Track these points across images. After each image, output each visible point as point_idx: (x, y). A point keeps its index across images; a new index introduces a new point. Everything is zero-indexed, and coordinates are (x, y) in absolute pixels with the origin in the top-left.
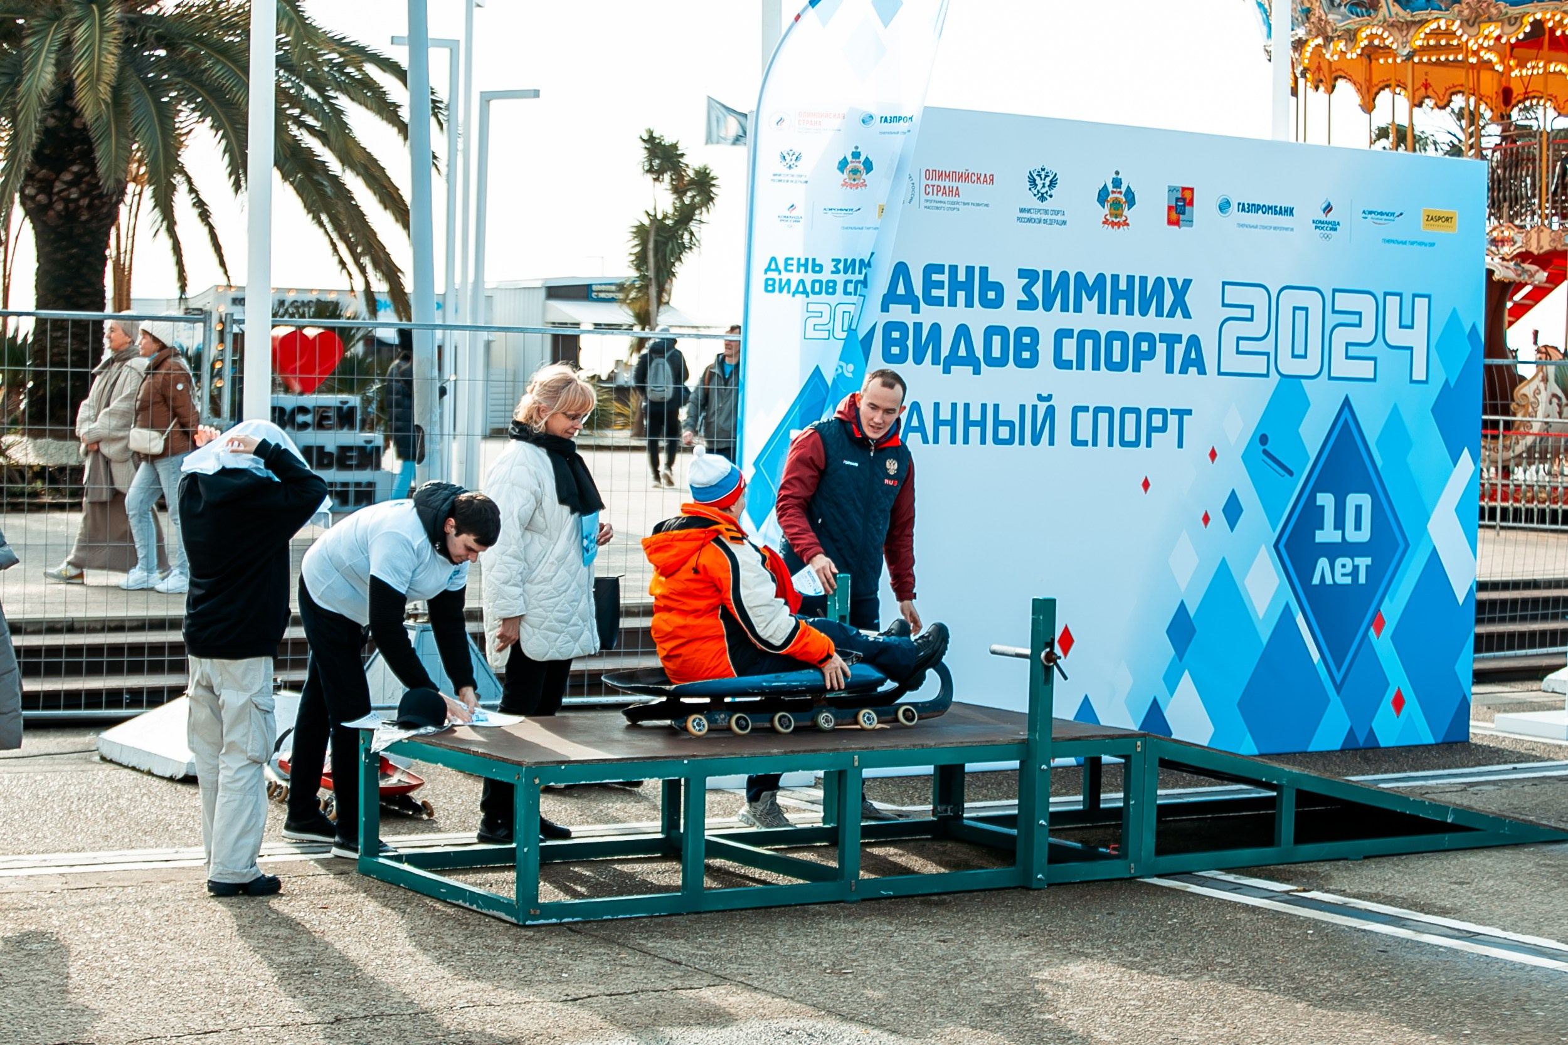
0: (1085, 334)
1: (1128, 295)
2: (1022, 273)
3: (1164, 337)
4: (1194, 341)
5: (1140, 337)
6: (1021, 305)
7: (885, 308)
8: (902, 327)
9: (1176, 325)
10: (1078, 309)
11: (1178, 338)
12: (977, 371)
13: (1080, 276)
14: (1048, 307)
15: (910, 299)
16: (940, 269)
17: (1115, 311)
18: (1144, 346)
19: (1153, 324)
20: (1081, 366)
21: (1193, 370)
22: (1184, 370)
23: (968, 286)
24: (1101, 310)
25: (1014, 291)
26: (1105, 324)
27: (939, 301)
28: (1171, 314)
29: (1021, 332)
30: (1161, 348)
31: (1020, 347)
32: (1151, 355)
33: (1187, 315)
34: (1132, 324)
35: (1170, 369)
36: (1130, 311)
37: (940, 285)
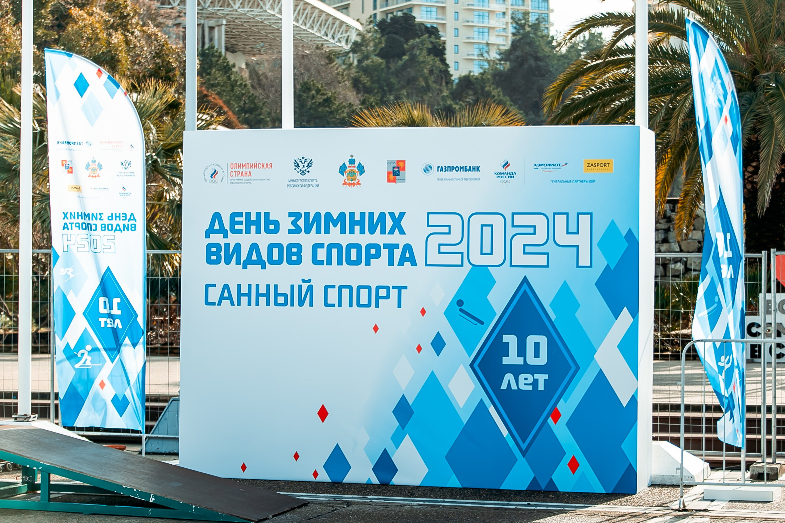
0: (331, 246)
1: (361, 223)
2: (291, 214)
3: (385, 246)
4: (408, 247)
5: (369, 246)
6: (291, 232)
7: (207, 236)
8: (218, 246)
9: (396, 238)
10: (327, 231)
11: (397, 246)
12: (264, 267)
13: (328, 215)
14: (308, 231)
15: (222, 231)
16: (240, 215)
17: (352, 232)
18: (373, 251)
19: (378, 238)
20: (329, 263)
21: (407, 264)
22: (401, 264)
23: (257, 223)
24: (343, 232)
25: (286, 224)
26: (345, 240)
27: (240, 232)
28: (392, 232)
29: (290, 246)
30: (385, 253)
31: (290, 254)
32: (378, 255)
33: (402, 232)
34: (365, 239)
35: (391, 263)
36: (362, 232)
37: (240, 223)
